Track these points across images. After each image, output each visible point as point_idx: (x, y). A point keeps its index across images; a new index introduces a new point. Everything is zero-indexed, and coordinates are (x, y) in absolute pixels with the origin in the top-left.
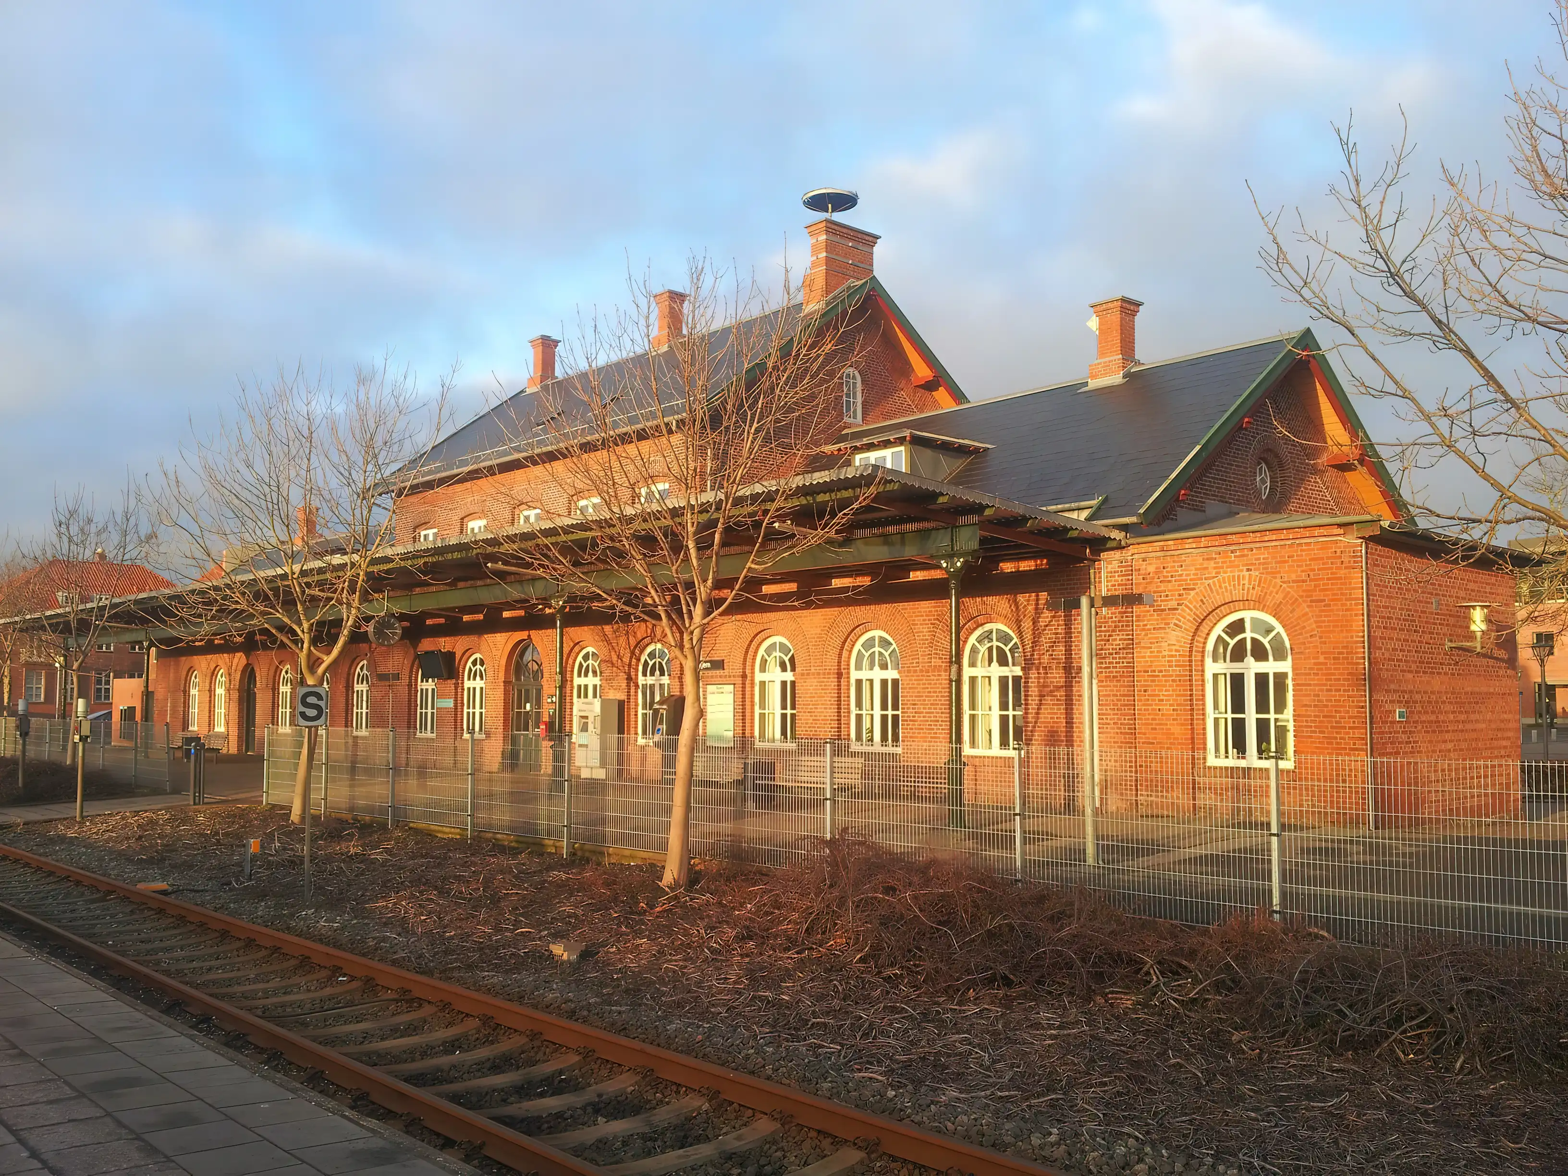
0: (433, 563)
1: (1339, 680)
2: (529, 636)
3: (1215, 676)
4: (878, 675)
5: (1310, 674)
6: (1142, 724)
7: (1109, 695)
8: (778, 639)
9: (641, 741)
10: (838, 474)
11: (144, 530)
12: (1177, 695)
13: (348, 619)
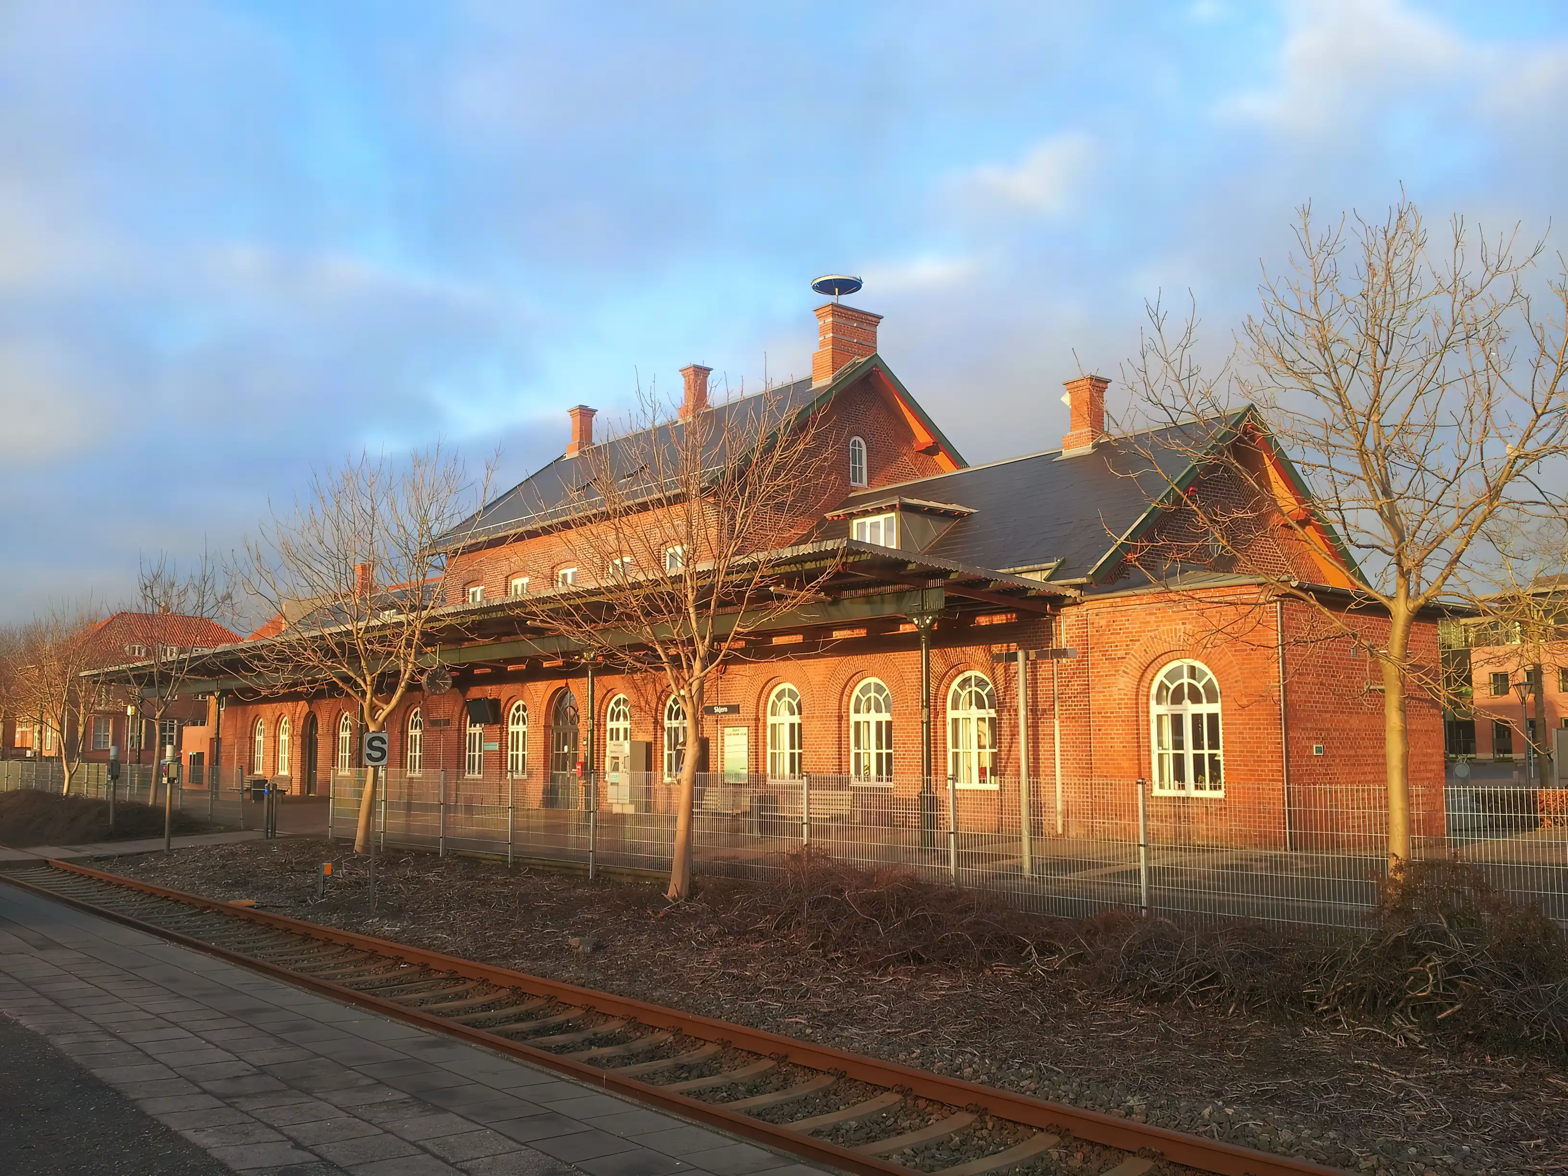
0: (480, 621)
1: (1259, 719)
2: (567, 684)
3: (1160, 717)
4: (873, 717)
5: (1235, 715)
6: (1098, 760)
7: (1069, 734)
8: (787, 686)
9: (667, 780)
10: (820, 547)
11: (220, 591)
12: (1126, 734)
13: (405, 671)
